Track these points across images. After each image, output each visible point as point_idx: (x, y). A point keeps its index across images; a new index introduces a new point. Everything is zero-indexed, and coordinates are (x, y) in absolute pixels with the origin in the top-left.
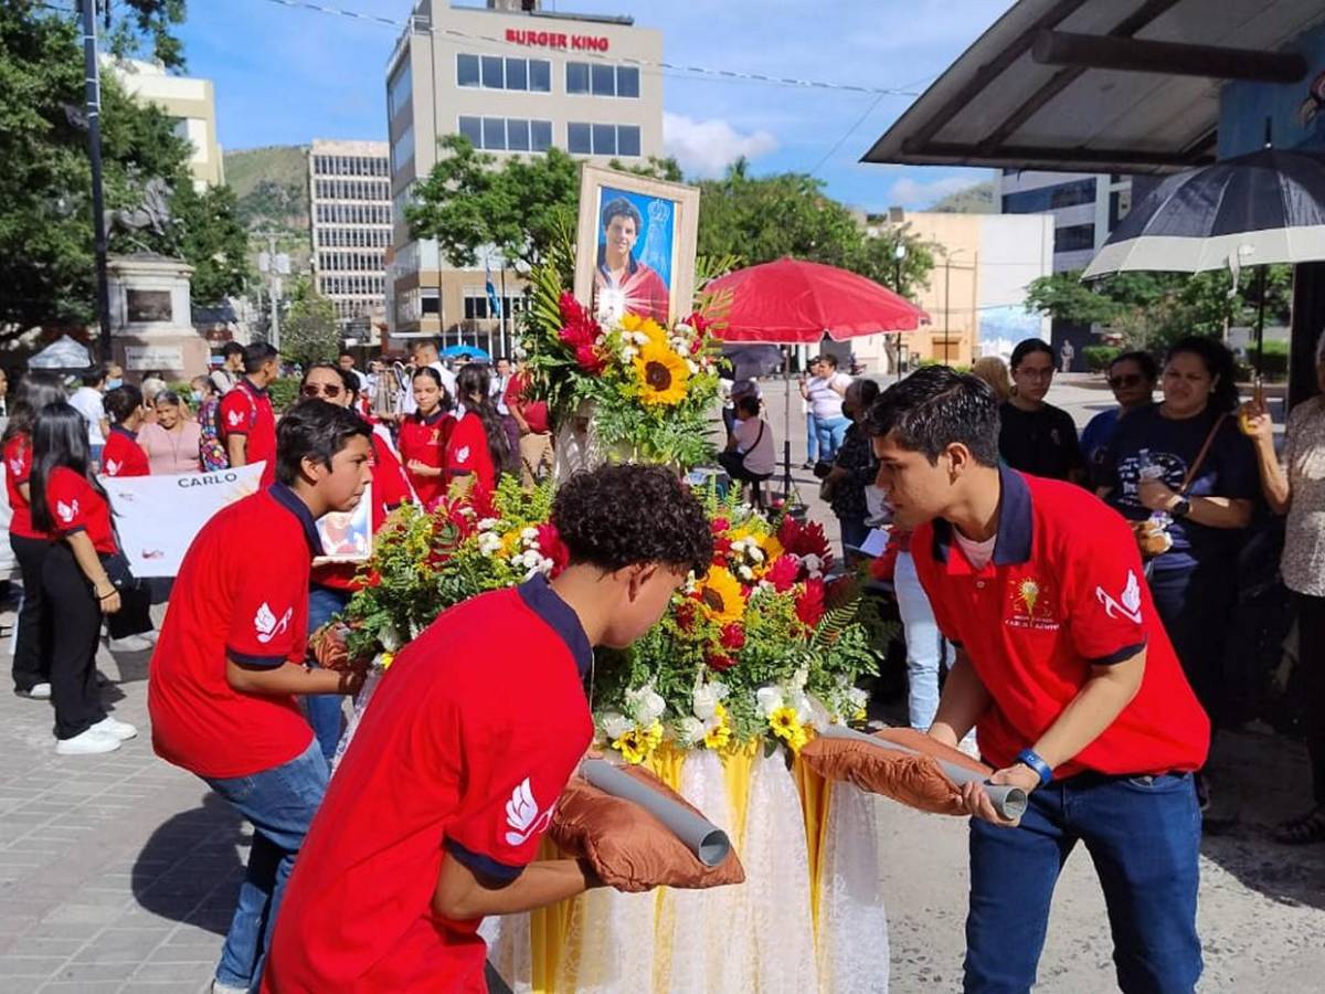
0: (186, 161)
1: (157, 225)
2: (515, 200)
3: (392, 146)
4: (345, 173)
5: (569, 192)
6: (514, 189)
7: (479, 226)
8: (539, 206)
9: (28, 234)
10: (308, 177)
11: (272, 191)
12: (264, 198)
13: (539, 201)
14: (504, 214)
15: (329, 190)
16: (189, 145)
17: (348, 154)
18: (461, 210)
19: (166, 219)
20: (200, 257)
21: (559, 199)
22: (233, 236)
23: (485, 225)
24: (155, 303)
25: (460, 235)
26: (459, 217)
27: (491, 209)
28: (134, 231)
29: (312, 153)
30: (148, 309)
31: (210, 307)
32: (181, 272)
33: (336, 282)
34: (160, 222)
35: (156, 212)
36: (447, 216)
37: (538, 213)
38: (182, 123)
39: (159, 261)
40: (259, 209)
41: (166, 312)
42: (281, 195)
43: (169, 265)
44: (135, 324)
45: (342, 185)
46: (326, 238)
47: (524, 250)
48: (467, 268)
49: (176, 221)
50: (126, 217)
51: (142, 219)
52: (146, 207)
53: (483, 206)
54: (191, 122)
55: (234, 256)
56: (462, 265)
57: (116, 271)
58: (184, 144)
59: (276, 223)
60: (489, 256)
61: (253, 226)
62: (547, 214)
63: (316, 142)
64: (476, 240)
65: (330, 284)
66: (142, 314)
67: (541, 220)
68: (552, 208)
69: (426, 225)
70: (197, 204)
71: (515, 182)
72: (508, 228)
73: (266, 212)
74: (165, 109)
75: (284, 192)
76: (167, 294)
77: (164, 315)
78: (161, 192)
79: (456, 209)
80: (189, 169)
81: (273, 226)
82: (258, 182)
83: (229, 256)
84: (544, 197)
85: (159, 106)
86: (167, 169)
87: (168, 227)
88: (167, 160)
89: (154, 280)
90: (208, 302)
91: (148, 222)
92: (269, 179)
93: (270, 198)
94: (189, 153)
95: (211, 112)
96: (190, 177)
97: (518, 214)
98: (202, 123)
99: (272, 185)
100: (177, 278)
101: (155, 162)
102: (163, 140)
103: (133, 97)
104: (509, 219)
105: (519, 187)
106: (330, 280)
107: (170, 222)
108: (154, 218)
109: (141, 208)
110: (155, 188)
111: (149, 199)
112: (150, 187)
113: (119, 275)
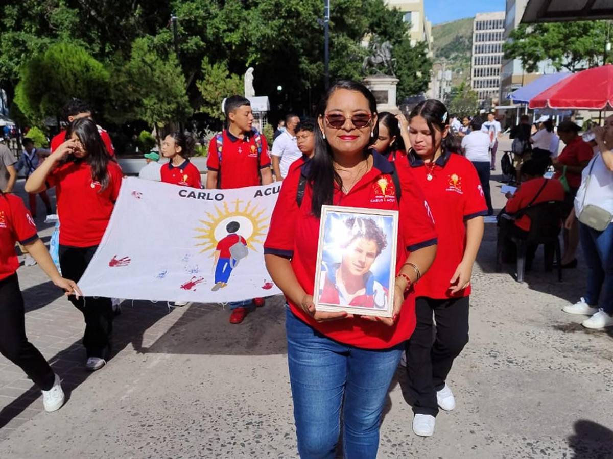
0: (408, 32)
1: (385, 62)
2: (561, 36)
3: (507, 13)
4: (490, 29)
5: (591, 30)
6: (561, 31)
7: (540, 51)
8: (574, 39)
9: (339, 69)
10: (473, 32)
11: (461, 40)
12: (457, 43)
13: (573, 36)
14: (554, 44)
15: (482, 38)
16: (410, 24)
17: (492, 19)
18: (532, 44)
19: (389, 59)
20: (409, 74)
21: (586, 35)
22: (425, 64)
23: (543, 50)
24: (382, 96)
25: (531, 56)
26: (530, 47)
27: (548, 42)
28: (376, 65)
29: (476, 20)
30: (379, 98)
31: (412, 96)
32: (393, 82)
33: (481, 82)
34: (386, 61)
35: (385, 56)
36: (524, 46)
37: (573, 43)
38: (409, 14)
39: (384, 78)
40: (455, 49)
41: (385, 99)
42: (465, 42)
43: (389, 79)
45: (488, 34)
46: (478, 61)
47: (565, 61)
48: (534, 73)
49: (393, 60)
50: (373, 59)
51: (379, 59)
52: (381, 54)
53: (543, 41)
54: (412, 13)
55: (426, 74)
56: (531, 72)
57: (368, 83)
58: (408, 24)
59: (461, 55)
60: (545, 66)
61: (451, 57)
62: (578, 43)
63: (477, 14)
64: (538, 59)
65: (478, 83)
67: (574, 46)
68: (581, 39)
69: (513, 52)
70: (411, 50)
71: (562, 27)
72: (556, 51)
73: (457, 50)
74: (400, 9)
75: (467, 40)
76: (386, 92)
77: (385, 101)
78: (388, 48)
79: (529, 43)
80: (409, 35)
81: (460, 57)
82: (455, 36)
83: (422, 73)
84: (577, 34)
85: (398, 8)
86: (399, 36)
87: (390, 63)
88: (399, 32)
89: (382, 86)
90: (410, 94)
91: (381, 61)
92: (460, 34)
93: (460, 43)
94: (410, 28)
95: (421, 8)
96: (409, 39)
97: (562, 43)
98: (418, 13)
99: (461, 37)
100: (391, 84)
101: (393, 34)
102: (399, 24)
103: (387, 5)
104: (555, 47)
105: (564, 29)
106: (478, 82)
107: (390, 60)
108: (384, 59)
109: (379, 55)
110: (386, 46)
111: (382, 51)
112: (383, 45)
113: (368, 85)
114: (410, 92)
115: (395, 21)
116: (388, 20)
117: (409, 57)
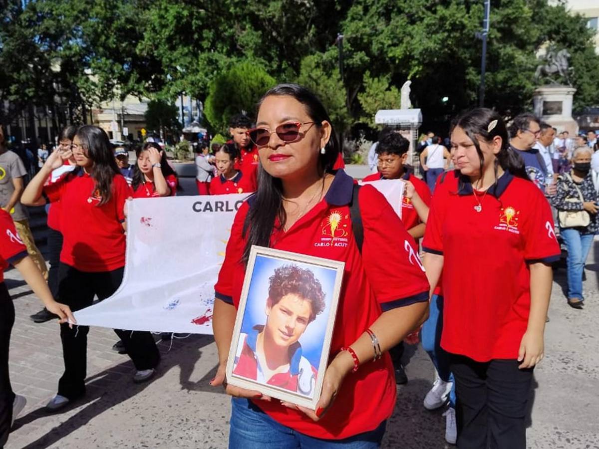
0: (592, 38)
1: (560, 71)
9: (510, 78)
16: (596, 30)
19: (565, 68)
20: (591, 82)
24: (555, 107)
28: (550, 74)
30: (551, 109)
31: (593, 107)
32: (569, 92)
34: (563, 70)
35: (561, 65)
38: (593, 20)
39: (559, 87)
41: (559, 110)
43: (565, 89)
44: (545, 116)
49: (570, 68)
50: (547, 69)
51: (554, 68)
52: (557, 63)
57: (540, 93)
58: (593, 30)
66: (549, 112)
74: (584, 15)
76: (561, 103)
77: (559, 112)
78: (564, 56)
80: (594, 42)
85: (581, 14)
86: (582, 43)
87: (566, 72)
88: (581, 39)
89: (556, 96)
90: (592, 105)
91: (556, 70)
94: (595, 34)
96: (594, 46)
100: (567, 94)
101: (575, 41)
102: (582, 30)
103: (569, 12)
107: (567, 69)
108: (560, 68)
109: (554, 64)
110: (562, 54)
111: (558, 59)
112: (560, 54)
113: (541, 95)
114: (592, 103)
115: (578, 28)
116: (568, 27)
117: (592, 64)
